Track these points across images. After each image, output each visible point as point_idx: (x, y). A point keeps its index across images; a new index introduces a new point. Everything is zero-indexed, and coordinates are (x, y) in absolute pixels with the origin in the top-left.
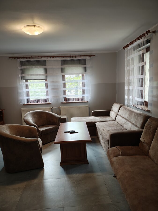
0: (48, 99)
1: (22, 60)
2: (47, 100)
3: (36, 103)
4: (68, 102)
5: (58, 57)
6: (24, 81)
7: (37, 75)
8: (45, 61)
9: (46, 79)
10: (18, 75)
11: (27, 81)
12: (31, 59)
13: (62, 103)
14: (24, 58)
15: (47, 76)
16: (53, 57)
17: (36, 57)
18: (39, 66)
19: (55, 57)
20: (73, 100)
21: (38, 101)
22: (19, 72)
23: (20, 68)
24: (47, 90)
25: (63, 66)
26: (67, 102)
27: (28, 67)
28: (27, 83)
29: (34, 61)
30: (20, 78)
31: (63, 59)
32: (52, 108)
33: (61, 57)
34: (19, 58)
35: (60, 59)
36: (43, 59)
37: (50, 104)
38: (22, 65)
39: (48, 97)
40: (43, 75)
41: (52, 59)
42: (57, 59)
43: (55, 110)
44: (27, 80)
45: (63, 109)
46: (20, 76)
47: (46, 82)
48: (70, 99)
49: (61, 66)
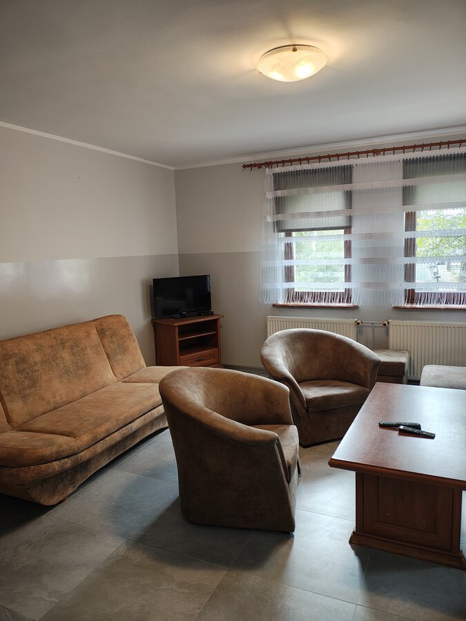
0: (348, 291)
1: (278, 170)
2: (347, 295)
3: (310, 304)
4: (418, 306)
5: (394, 149)
6: (283, 234)
7: (319, 214)
8: (350, 168)
9: (347, 227)
10: (265, 218)
11: (291, 235)
12: (306, 166)
13: (397, 308)
14: (283, 162)
15: (350, 219)
16: (376, 152)
17: (320, 158)
18: (326, 187)
19: (384, 150)
20: (439, 301)
21: (316, 296)
22: (270, 206)
23: (270, 195)
24: (347, 261)
25: (408, 182)
26: (414, 306)
27: (294, 191)
28: (289, 240)
29: (314, 172)
30: (271, 227)
31: (410, 155)
32: (358, 323)
33: (404, 148)
34: (269, 164)
35: (401, 156)
36: (344, 162)
37: (355, 308)
38: (277, 187)
39: (348, 285)
40: (337, 213)
41: (372, 159)
42: (389, 157)
43: (371, 328)
44: (288, 233)
45: (400, 330)
46: (269, 220)
47: (348, 237)
48: (427, 297)
49: (401, 182)
